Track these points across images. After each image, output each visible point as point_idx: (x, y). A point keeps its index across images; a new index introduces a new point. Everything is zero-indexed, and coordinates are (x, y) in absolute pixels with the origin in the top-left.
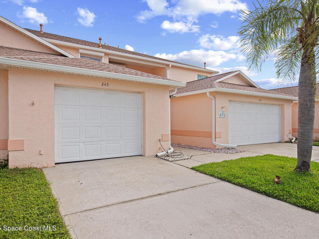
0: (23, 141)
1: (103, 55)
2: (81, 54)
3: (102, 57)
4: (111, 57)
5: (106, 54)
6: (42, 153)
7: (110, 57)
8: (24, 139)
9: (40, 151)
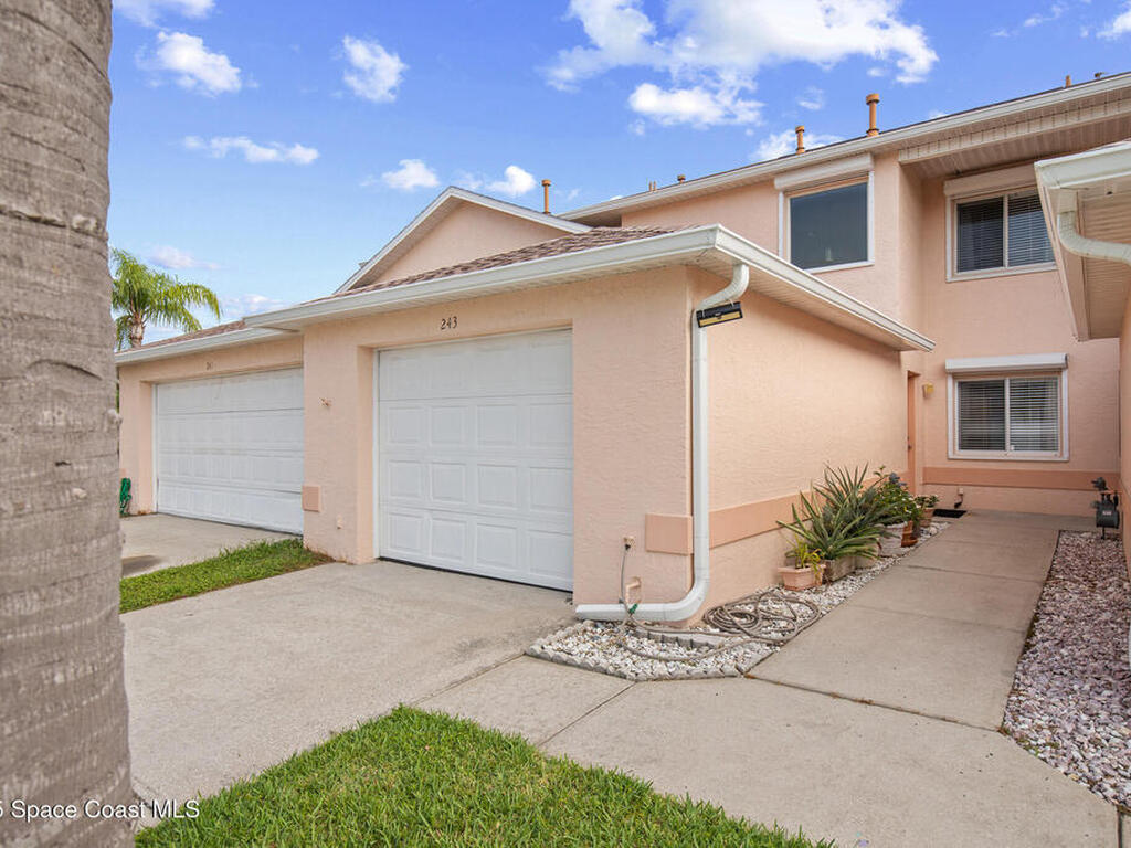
0: (317, 489)
1: (866, 162)
3: (867, 174)
5: (879, 156)
8: (317, 485)
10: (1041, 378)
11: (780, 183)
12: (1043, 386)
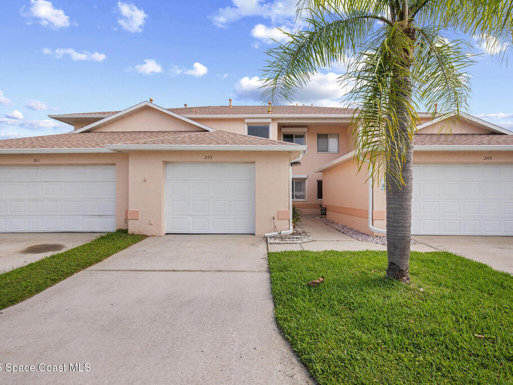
0: (138, 211)
1: (270, 120)
2: (247, 124)
3: (269, 123)
4: (281, 121)
5: (273, 119)
6: (152, 222)
7: (279, 121)
8: (138, 210)
9: (150, 221)
10: (300, 181)
11: (246, 121)
12: (301, 183)
